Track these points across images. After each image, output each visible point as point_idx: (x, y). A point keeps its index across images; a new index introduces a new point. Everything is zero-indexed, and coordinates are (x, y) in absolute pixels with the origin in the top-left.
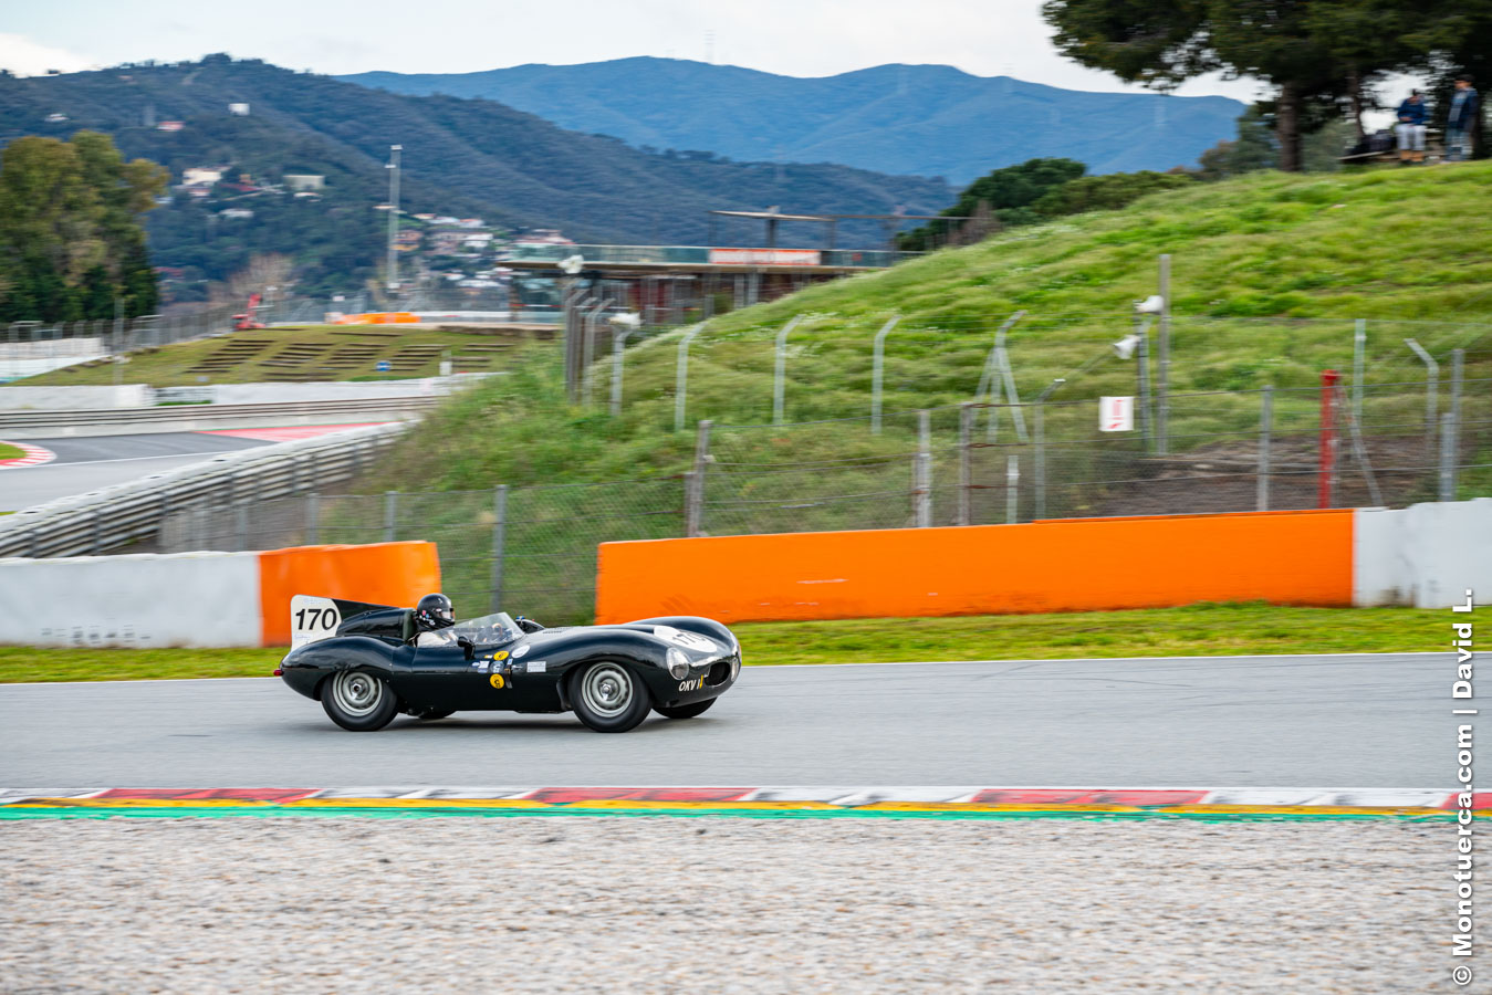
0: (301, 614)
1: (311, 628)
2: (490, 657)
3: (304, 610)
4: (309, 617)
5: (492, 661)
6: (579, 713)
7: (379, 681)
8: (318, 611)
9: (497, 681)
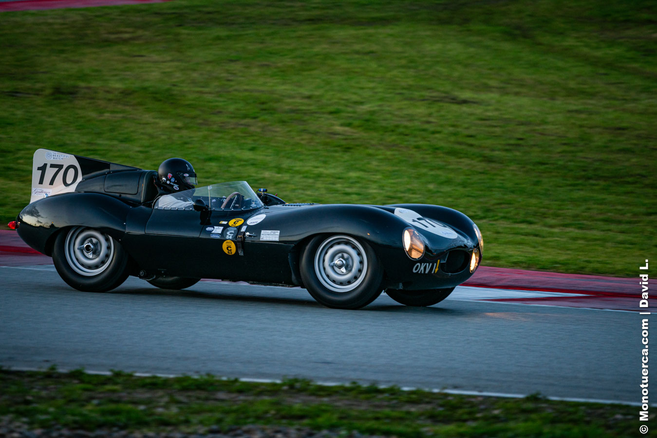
0: (43, 169)
1: (52, 183)
2: (225, 223)
3: (45, 165)
4: (50, 172)
5: (226, 227)
6: (312, 291)
7: (111, 238)
8: (61, 167)
9: (229, 247)
